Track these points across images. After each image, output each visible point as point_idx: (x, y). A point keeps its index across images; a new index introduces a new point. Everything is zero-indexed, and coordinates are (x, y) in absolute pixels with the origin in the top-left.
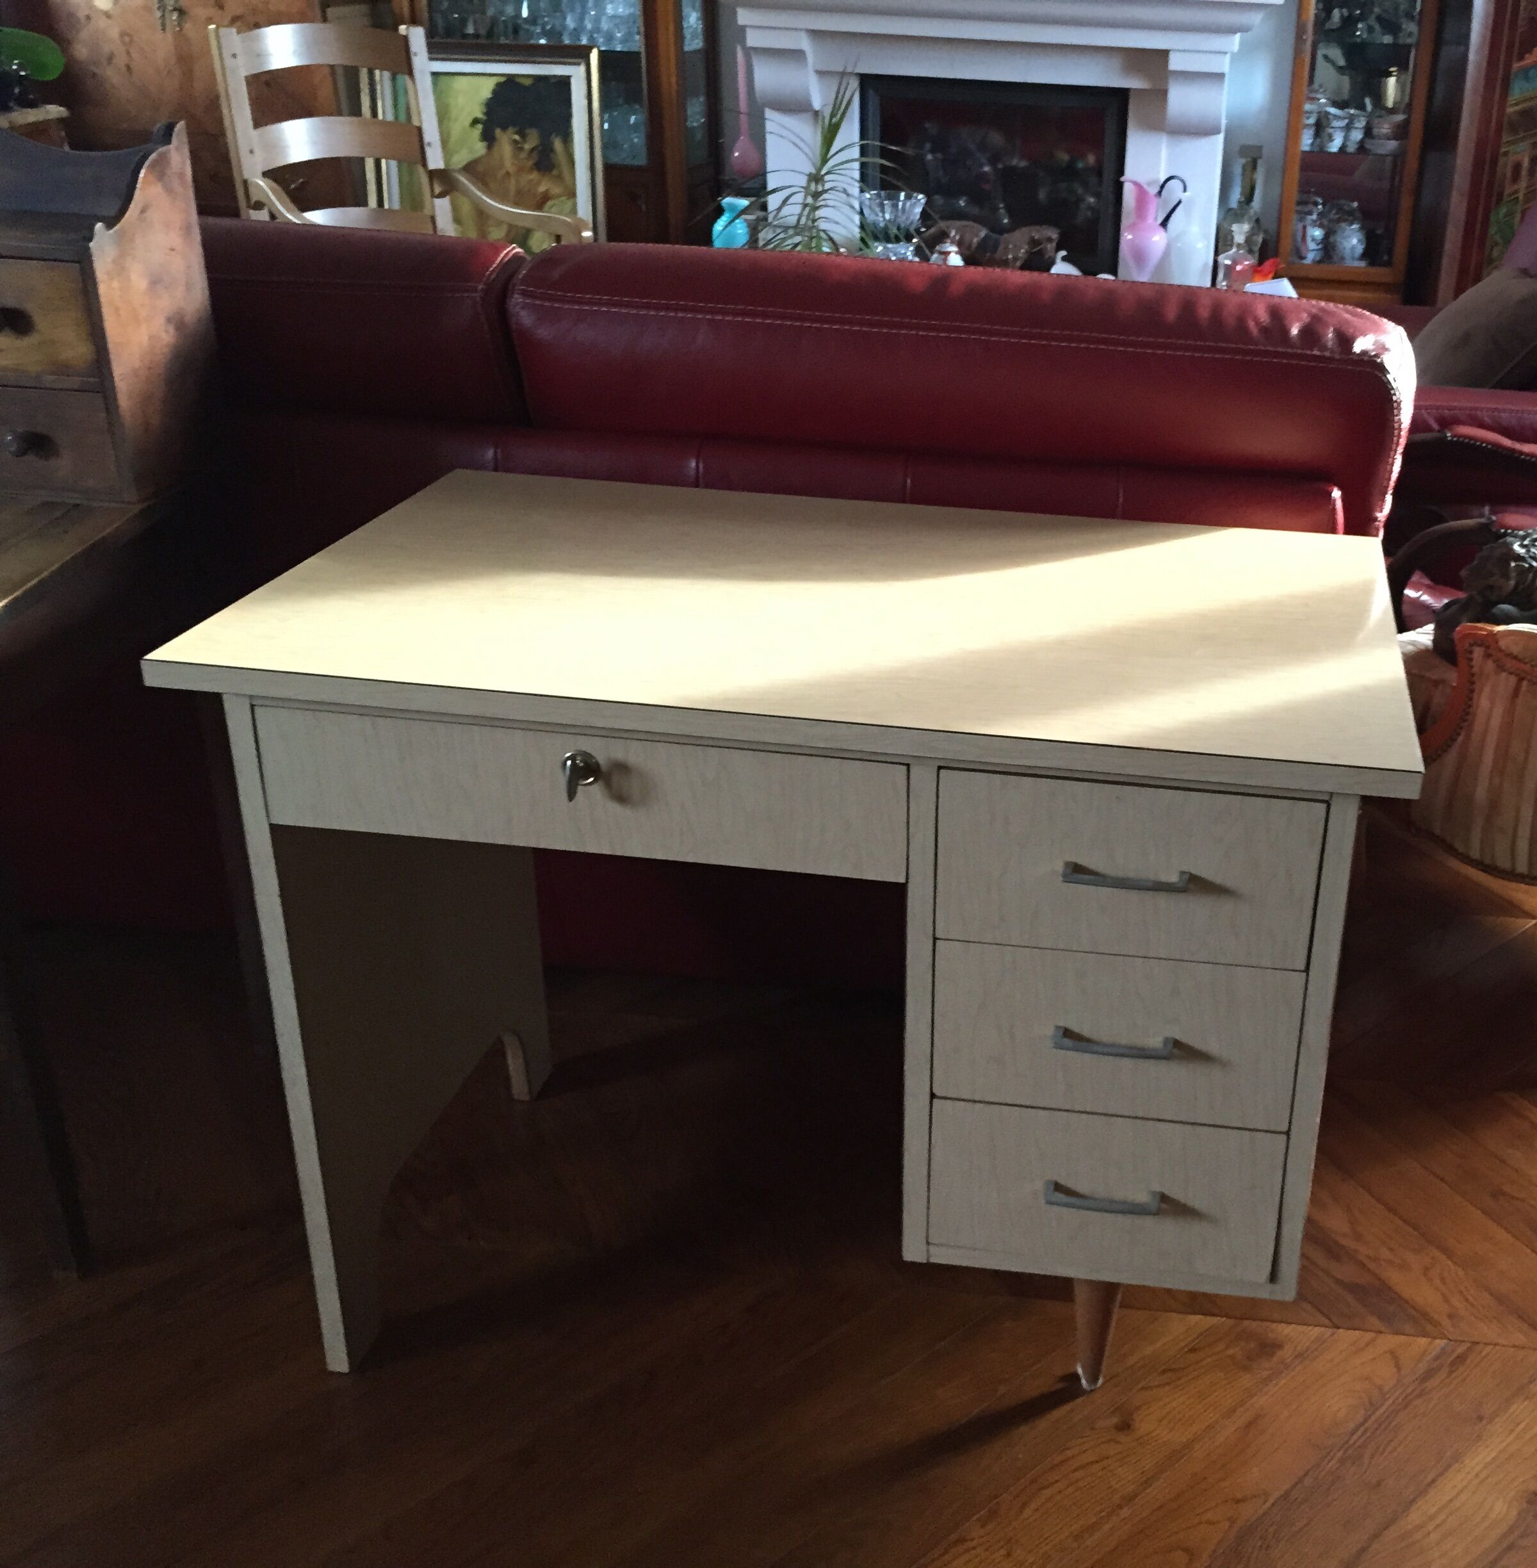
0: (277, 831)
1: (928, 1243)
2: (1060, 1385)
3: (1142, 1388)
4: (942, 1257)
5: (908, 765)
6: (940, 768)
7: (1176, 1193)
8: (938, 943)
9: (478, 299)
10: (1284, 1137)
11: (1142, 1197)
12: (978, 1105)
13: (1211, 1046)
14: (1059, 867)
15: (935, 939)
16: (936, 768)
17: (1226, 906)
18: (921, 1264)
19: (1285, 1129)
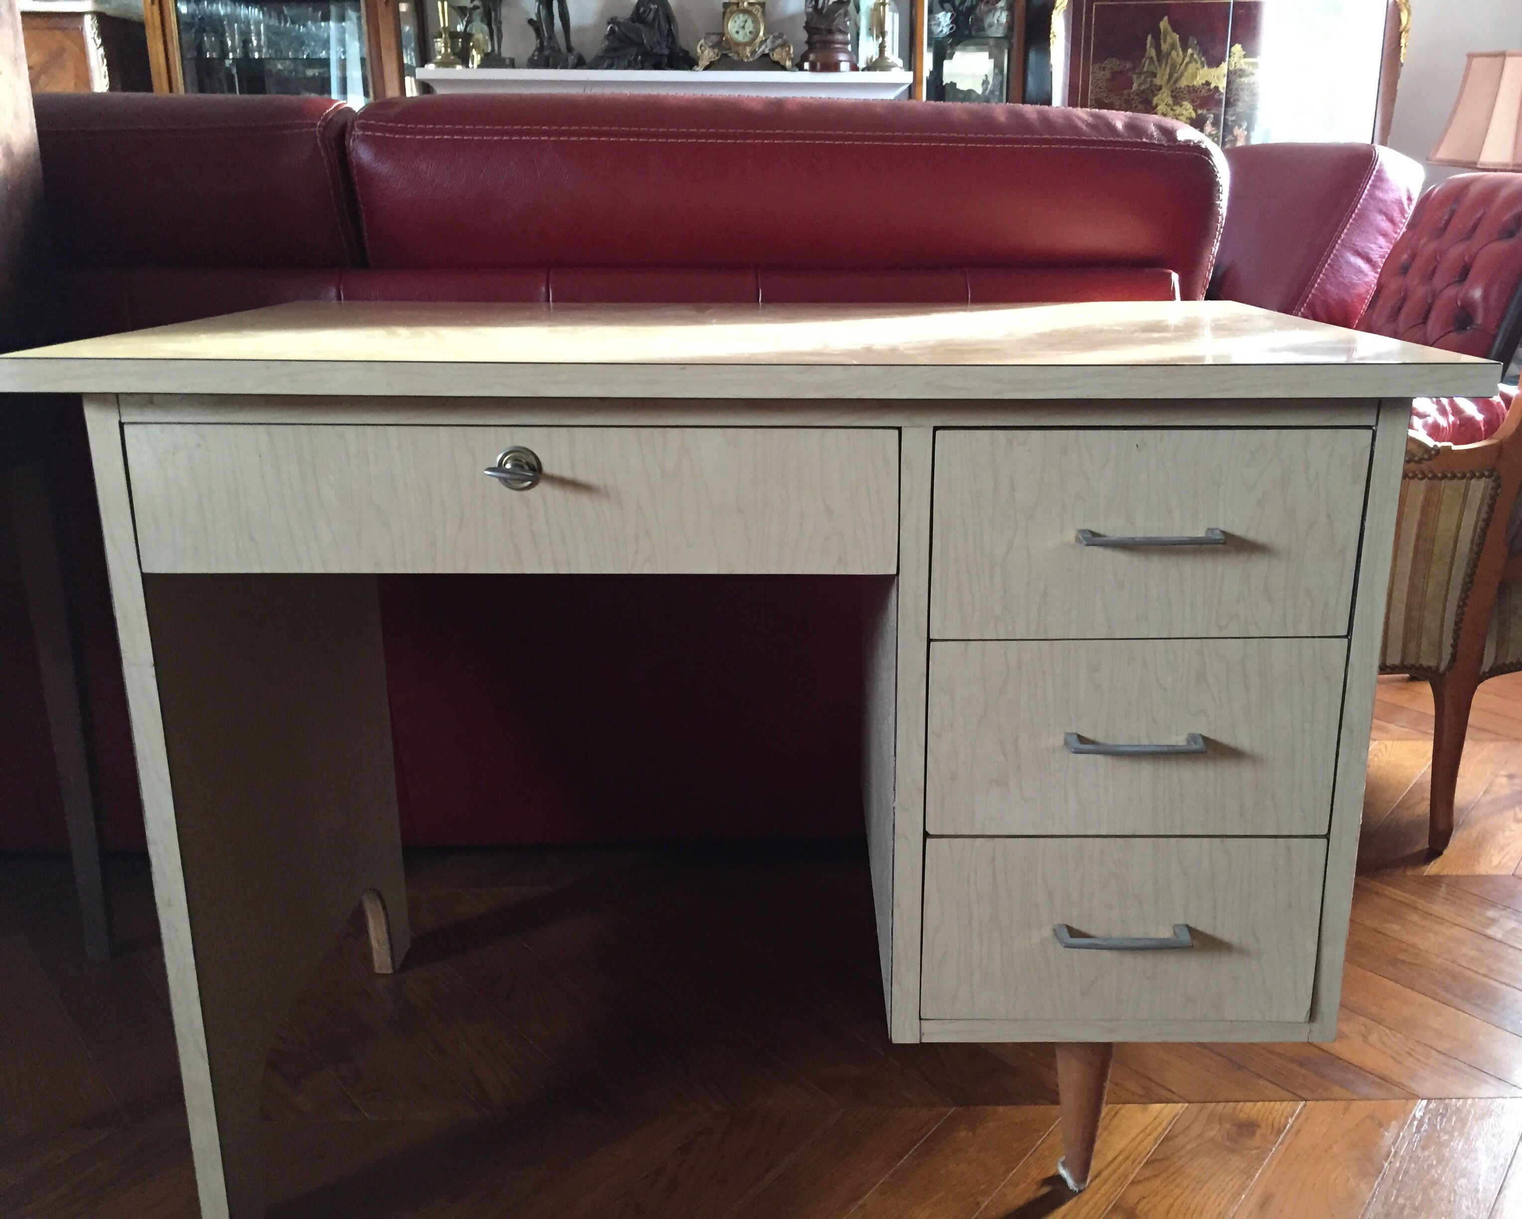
0: (149, 580)
1: (920, 1019)
2: (1046, 1190)
3: (1133, 1183)
4: (936, 1034)
5: (899, 429)
6: (936, 429)
7: (1204, 925)
8: (933, 645)
9: (318, 134)
10: (1325, 841)
11: (1165, 933)
12: (979, 840)
13: (1241, 739)
14: (1071, 536)
15: (929, 641)
16: (932, 430)
17: (1258, 566)
18: (913, 1045)
19: (1325, 832)
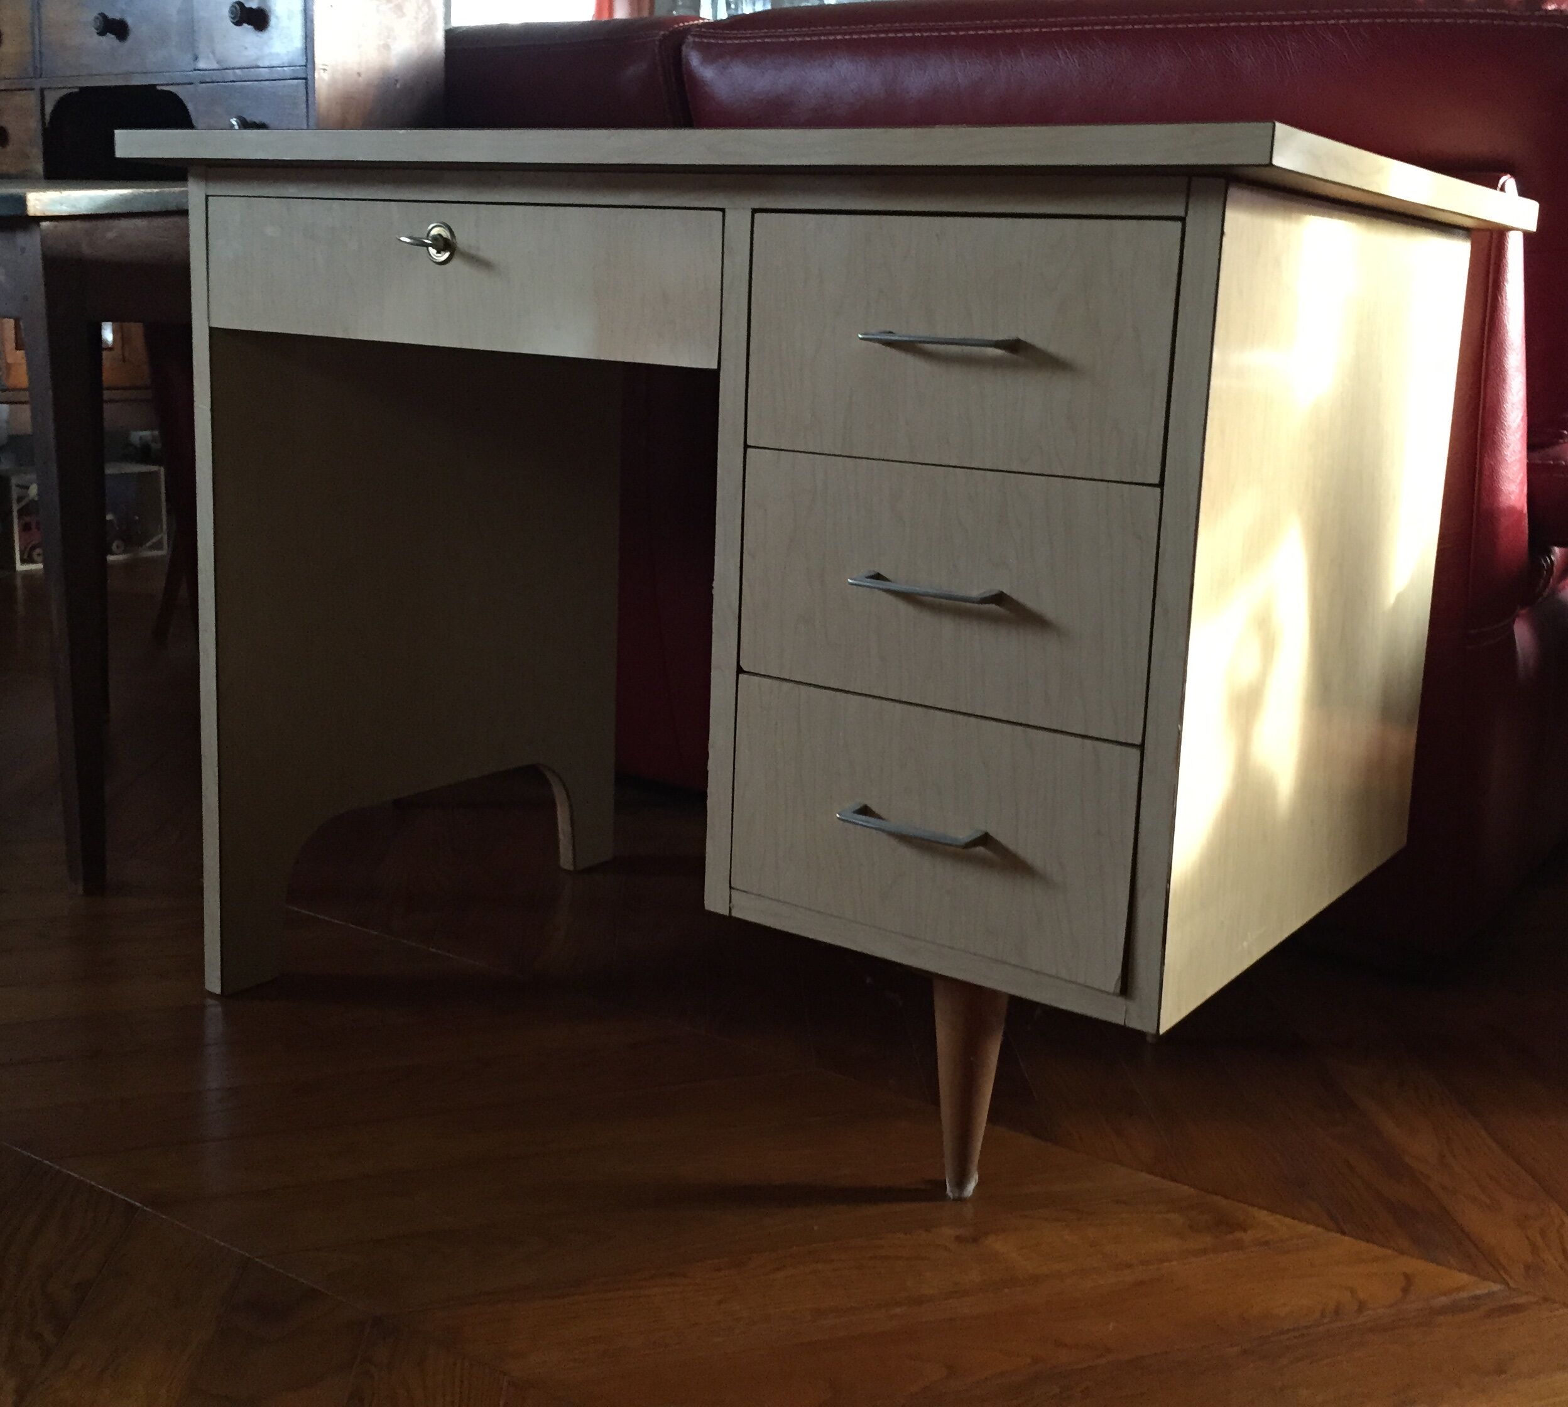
1: (731, 888)
4: (745, 910)
5: (723, 211)
6: (755, 211)
7: (1005, 836)
8: (749, 450)
10: (1139, 752)
13: (1046, 606)
15: (746, 447)
16: (751, 213)
19: (1138, 743)
